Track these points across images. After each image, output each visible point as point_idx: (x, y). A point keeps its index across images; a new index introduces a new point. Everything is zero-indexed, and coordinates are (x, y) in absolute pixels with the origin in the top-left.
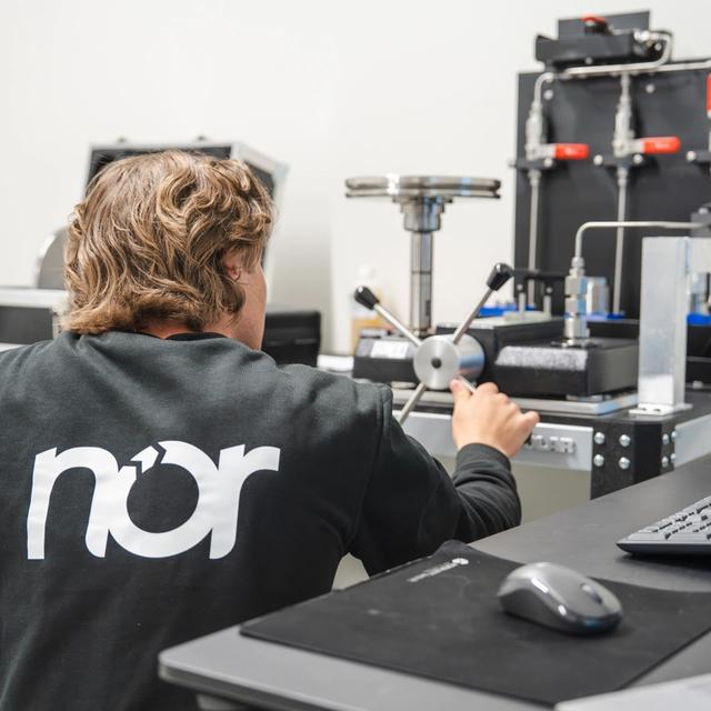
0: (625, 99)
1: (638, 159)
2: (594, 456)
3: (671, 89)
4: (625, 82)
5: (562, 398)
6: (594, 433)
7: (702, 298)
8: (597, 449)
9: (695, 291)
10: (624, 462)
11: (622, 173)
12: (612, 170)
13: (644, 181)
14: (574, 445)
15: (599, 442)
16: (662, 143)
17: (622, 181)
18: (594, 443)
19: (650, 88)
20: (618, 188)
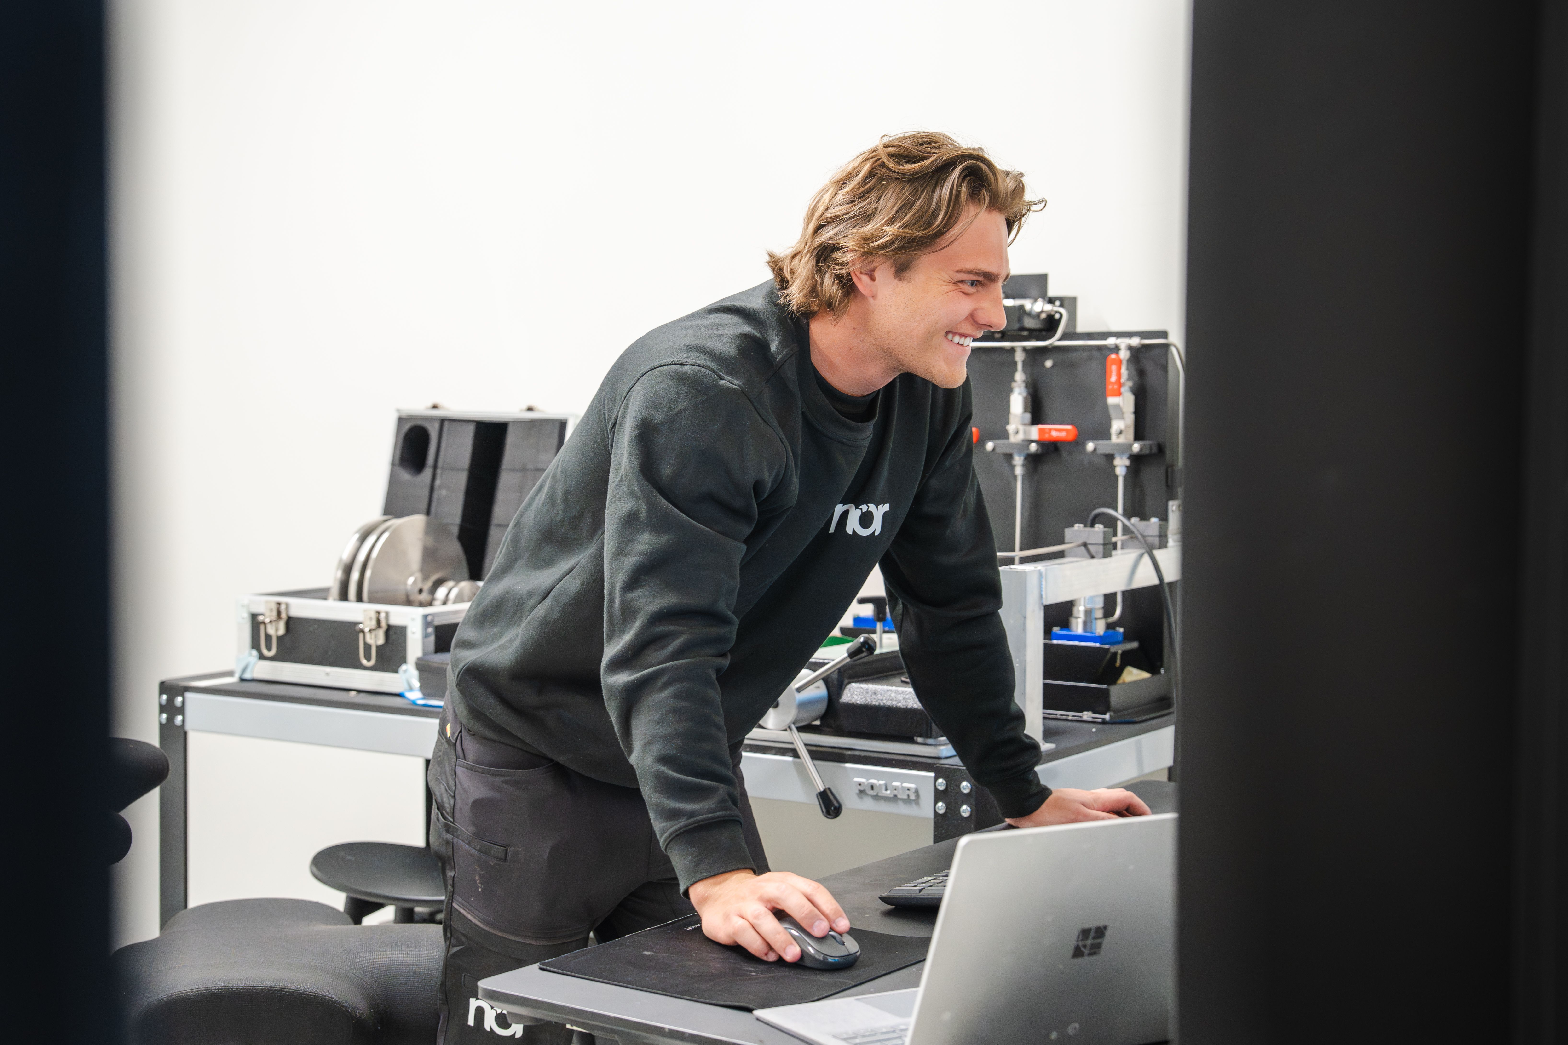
0: (1020, 376)
1: (1033, 447)
2: (936, 803)
3: (1072, 365)
4: (1019, 357)
5: (910, 740)
6: (936, 779)
7: (1099, 614)
8: (939, 796)
9: (1089, 606)
10: (965, 810)
11: (1018, 461)
12: (1009, 457)
13: (1045, 468)
14: (917, 792)
15: (942, 788)
16: (1059, 431)
17: (1019, 471)
18: (936, 790)
19: (1049, 364)
20: (1015, 477)
